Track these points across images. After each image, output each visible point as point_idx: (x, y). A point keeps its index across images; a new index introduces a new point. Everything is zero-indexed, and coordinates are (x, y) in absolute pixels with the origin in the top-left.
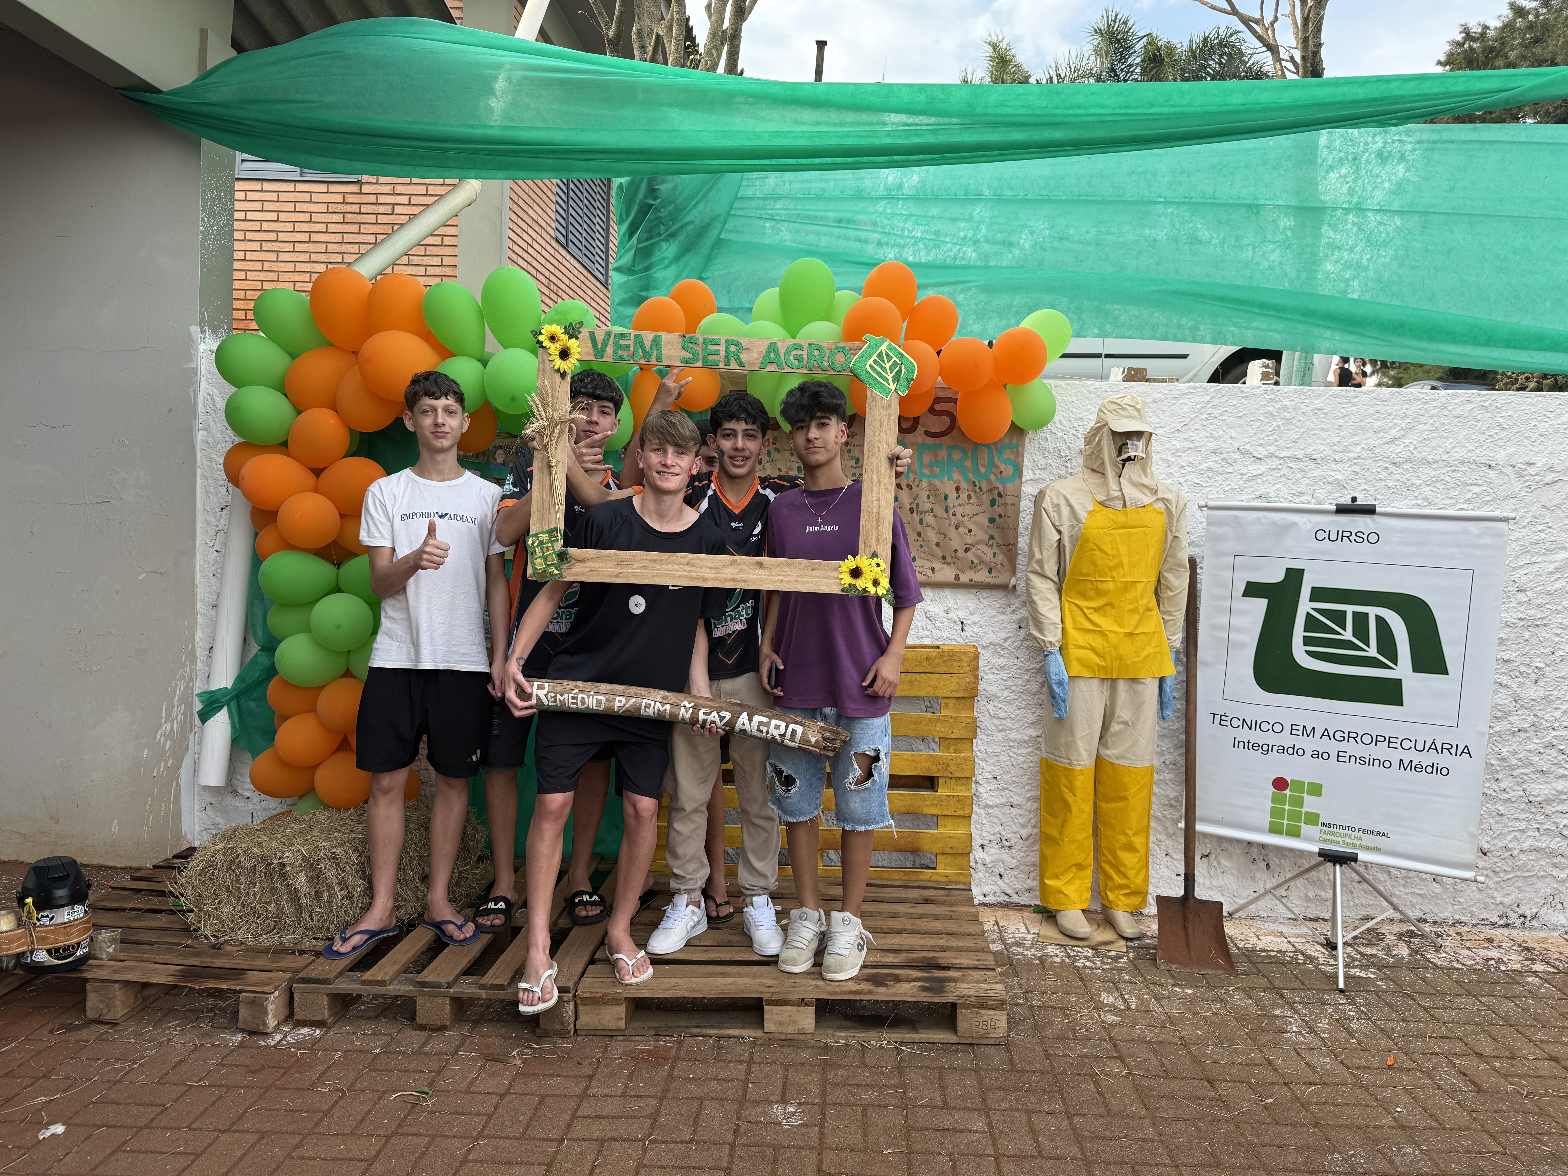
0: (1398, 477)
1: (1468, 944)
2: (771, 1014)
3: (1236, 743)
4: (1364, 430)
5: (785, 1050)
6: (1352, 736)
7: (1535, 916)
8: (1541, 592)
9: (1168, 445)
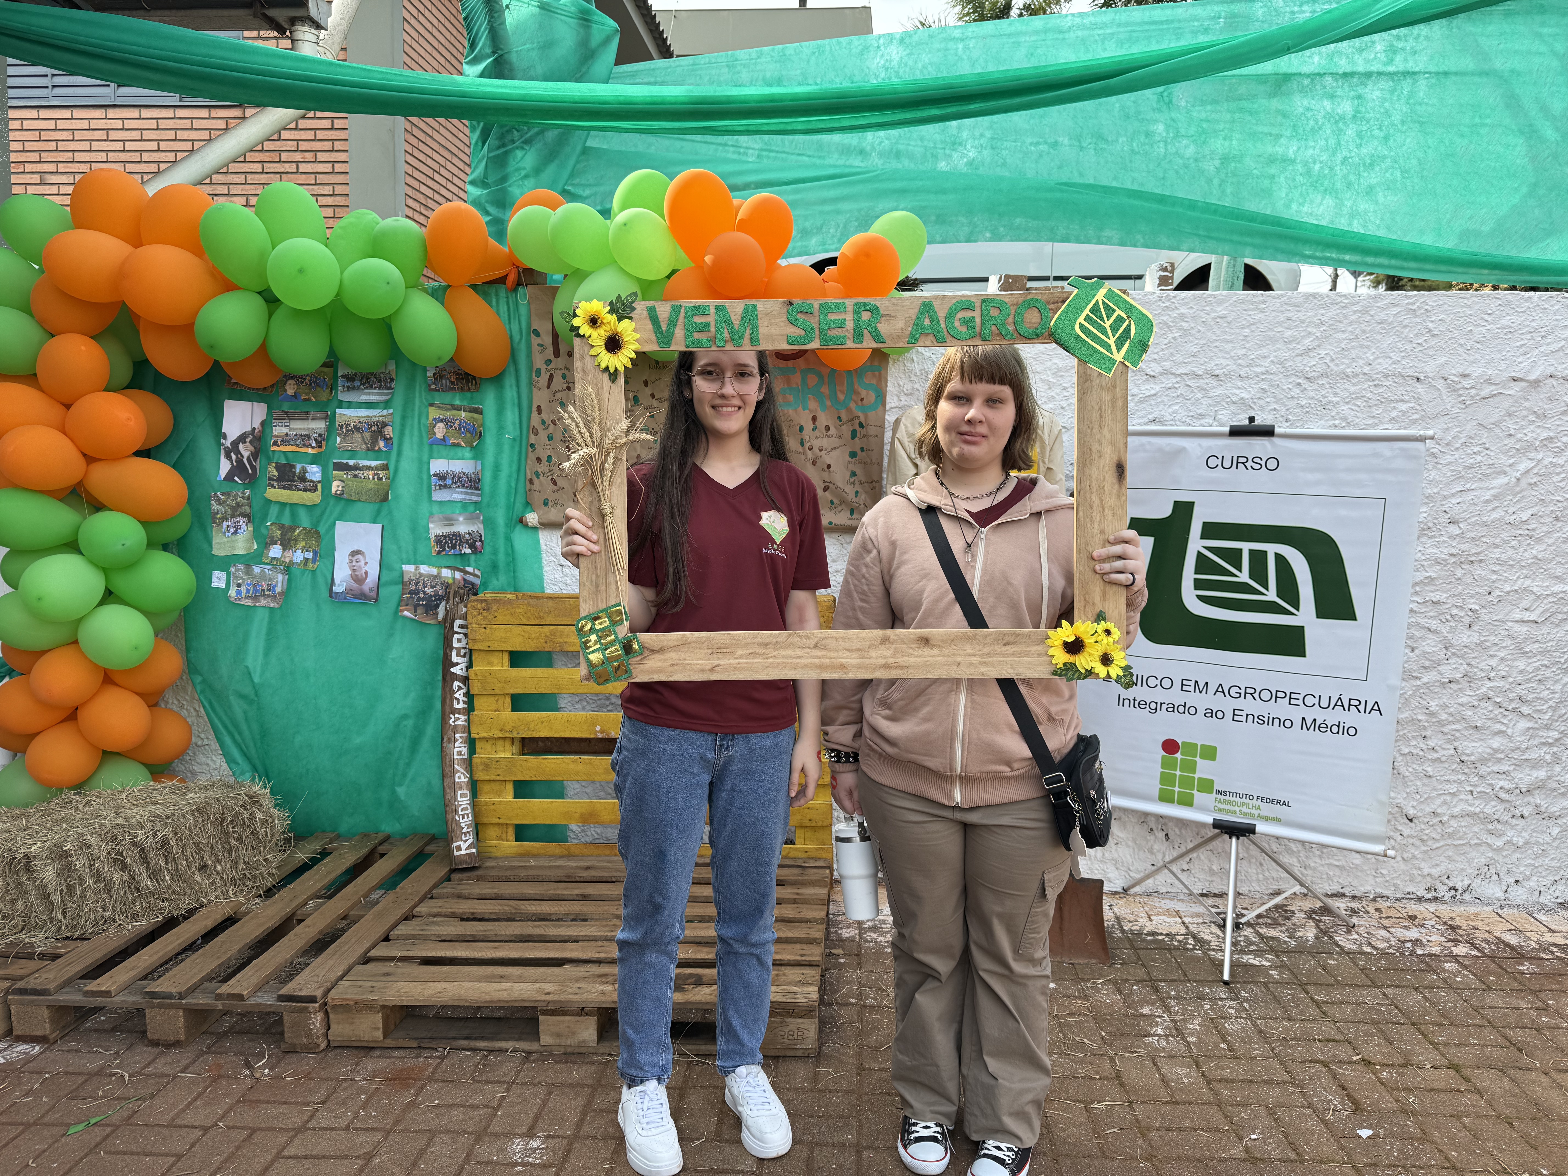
0: (1312, 394)
1: (1386, 923)
2: (547, 1024)
3: (1121, 701)
4: (1273, 340)
6: (1250, 692)
7: (1467, 889)
8: (1476, 523)
9: (1049, 364)
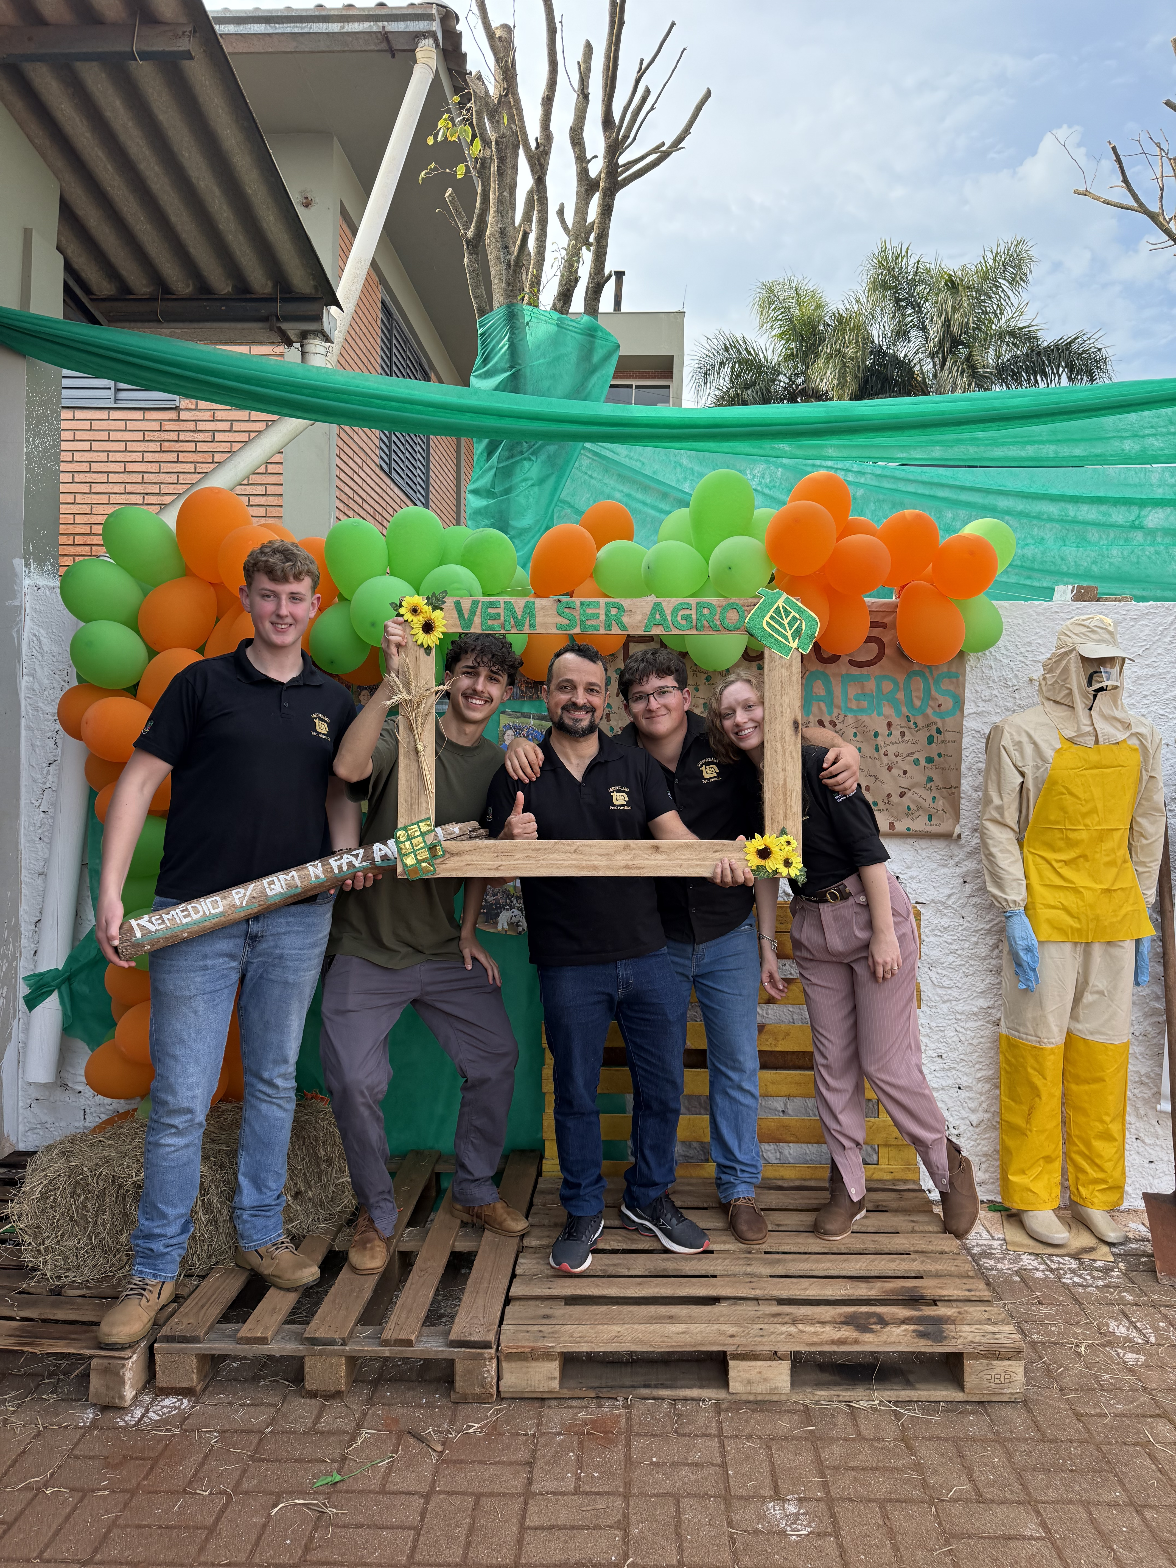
2: (736, 1369)
5: (758, 1416)
